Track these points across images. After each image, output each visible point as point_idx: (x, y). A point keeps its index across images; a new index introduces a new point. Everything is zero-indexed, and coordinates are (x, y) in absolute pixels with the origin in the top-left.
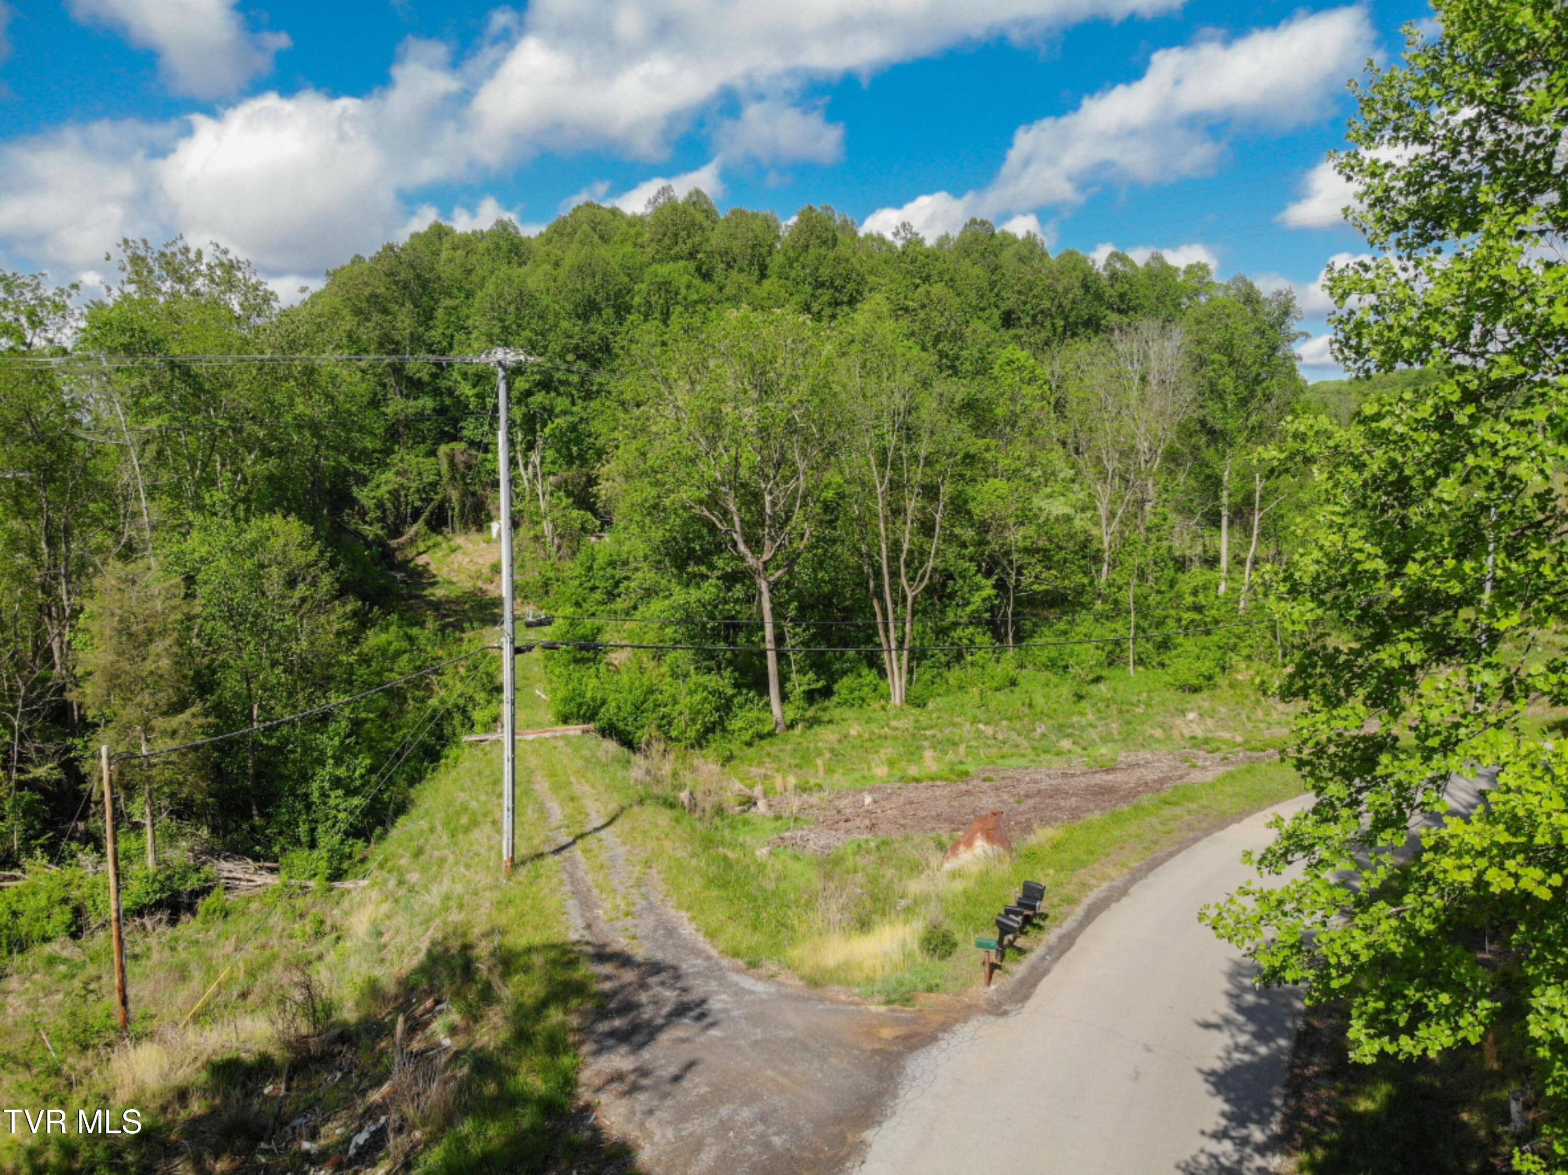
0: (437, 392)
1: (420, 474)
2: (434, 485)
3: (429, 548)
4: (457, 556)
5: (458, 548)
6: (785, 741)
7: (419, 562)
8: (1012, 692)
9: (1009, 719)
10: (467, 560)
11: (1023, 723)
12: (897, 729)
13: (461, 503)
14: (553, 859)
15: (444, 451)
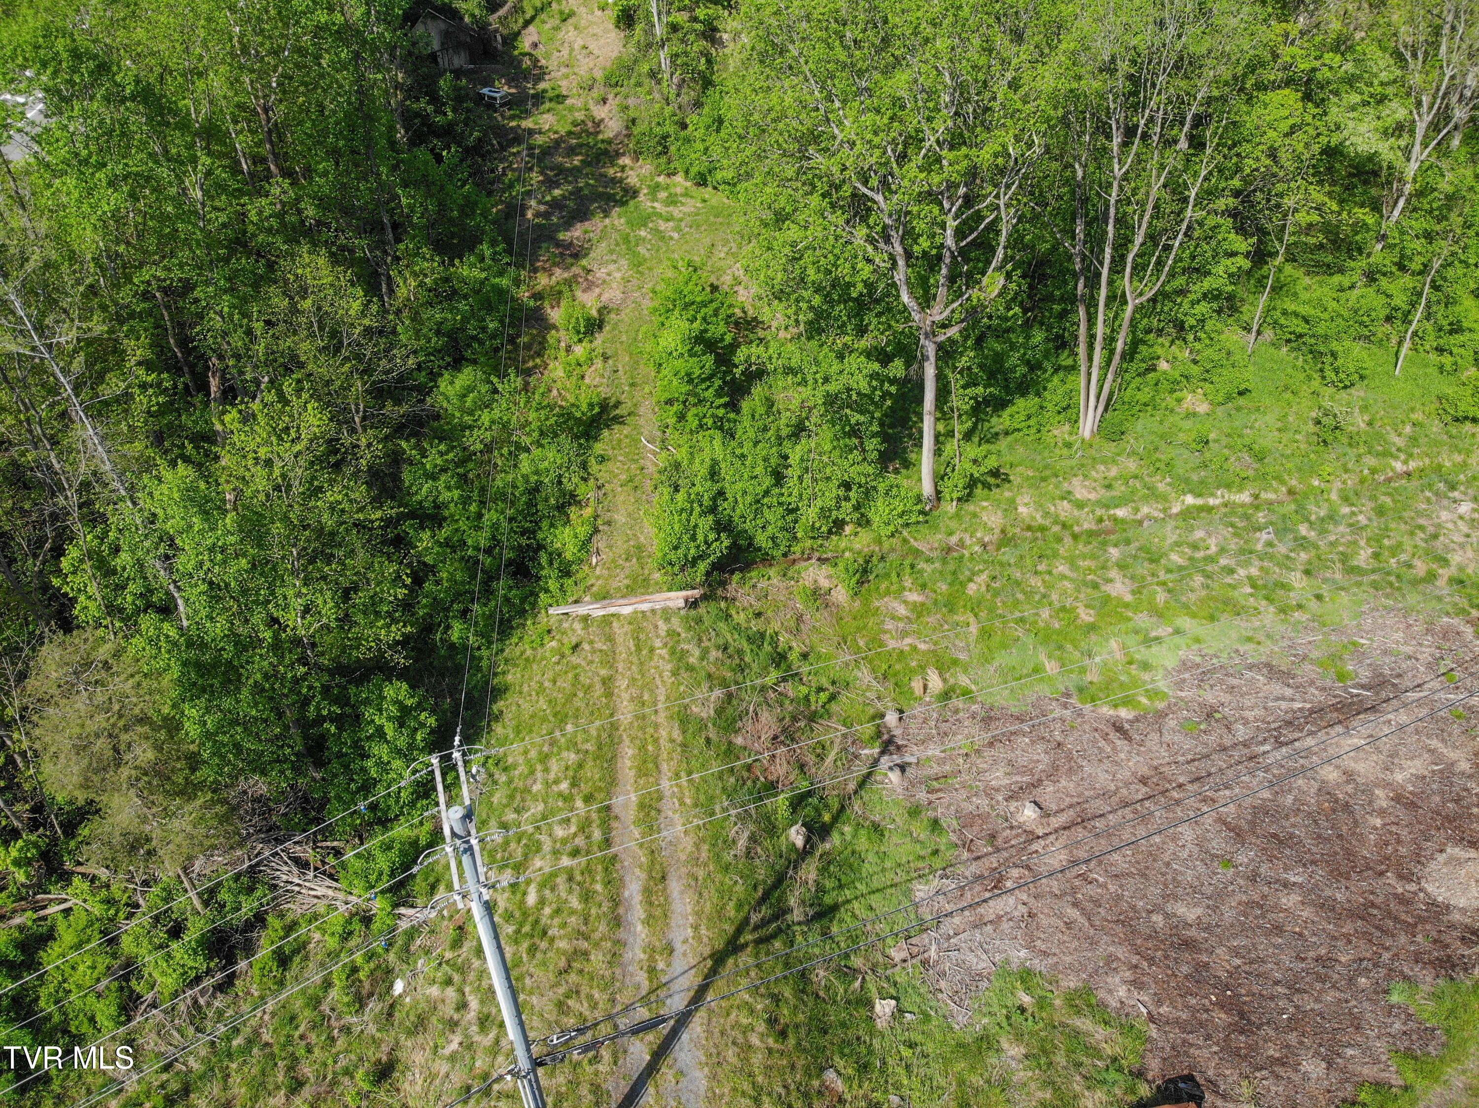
3: (535, 13)
4: (569, 33)
5: (572, 14)
6: (935, 528)
7: (525, 44)
8: (1238, 409)
9: (1228, 486)
10: (579, 42)
11: (1244, 497)
12: (1080, 505)
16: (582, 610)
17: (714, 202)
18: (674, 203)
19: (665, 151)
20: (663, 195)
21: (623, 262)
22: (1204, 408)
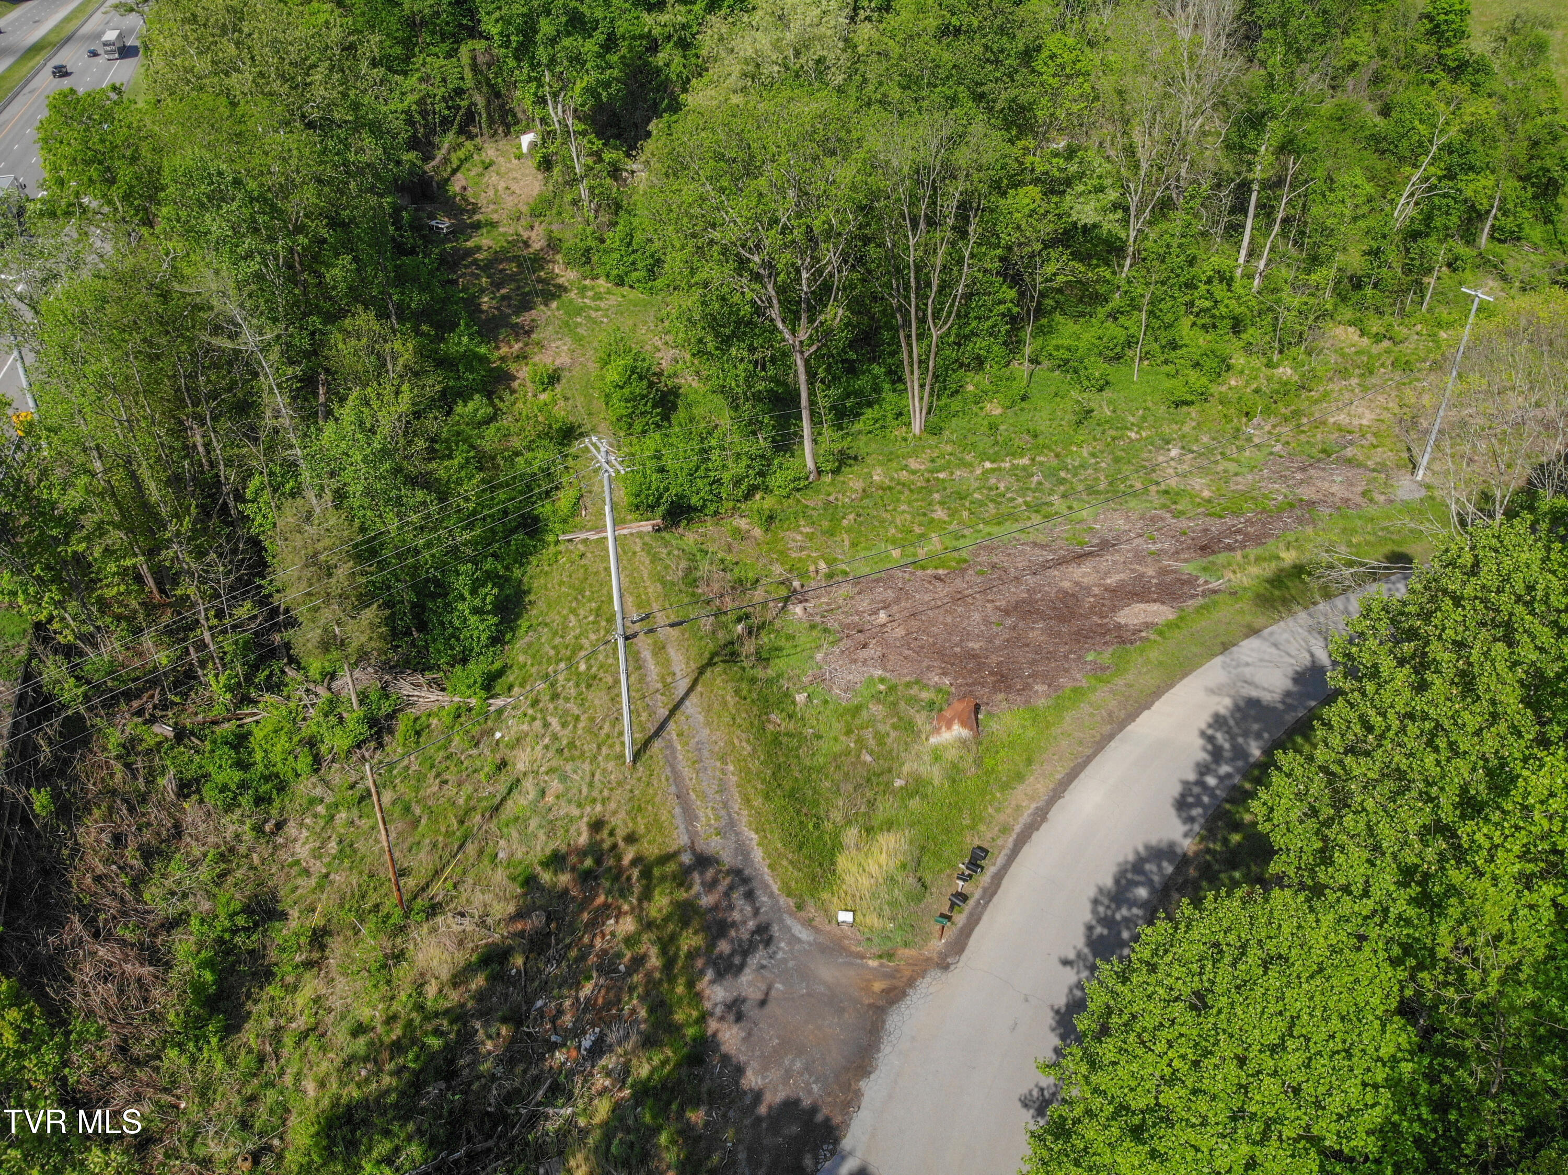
1: (444, 80)
2: (459, 92)
3: (462, 162)
4: (492, 178)
5: (492, 163)
6: (817, 492)
7: (455, 186)
8: (1022, 410)
9: (1013, 455)
10: (502, 185)
11: (1025, 461)
12: (914, 472)
13: (488, 106)
14: (657, 744)
15: (464, 51)
16: (583, 536)
17: (631, 296)
18: (601, 299)
19: (588, 261)
20: (590, 293)
21: (568, 340)
22: (998, 411)
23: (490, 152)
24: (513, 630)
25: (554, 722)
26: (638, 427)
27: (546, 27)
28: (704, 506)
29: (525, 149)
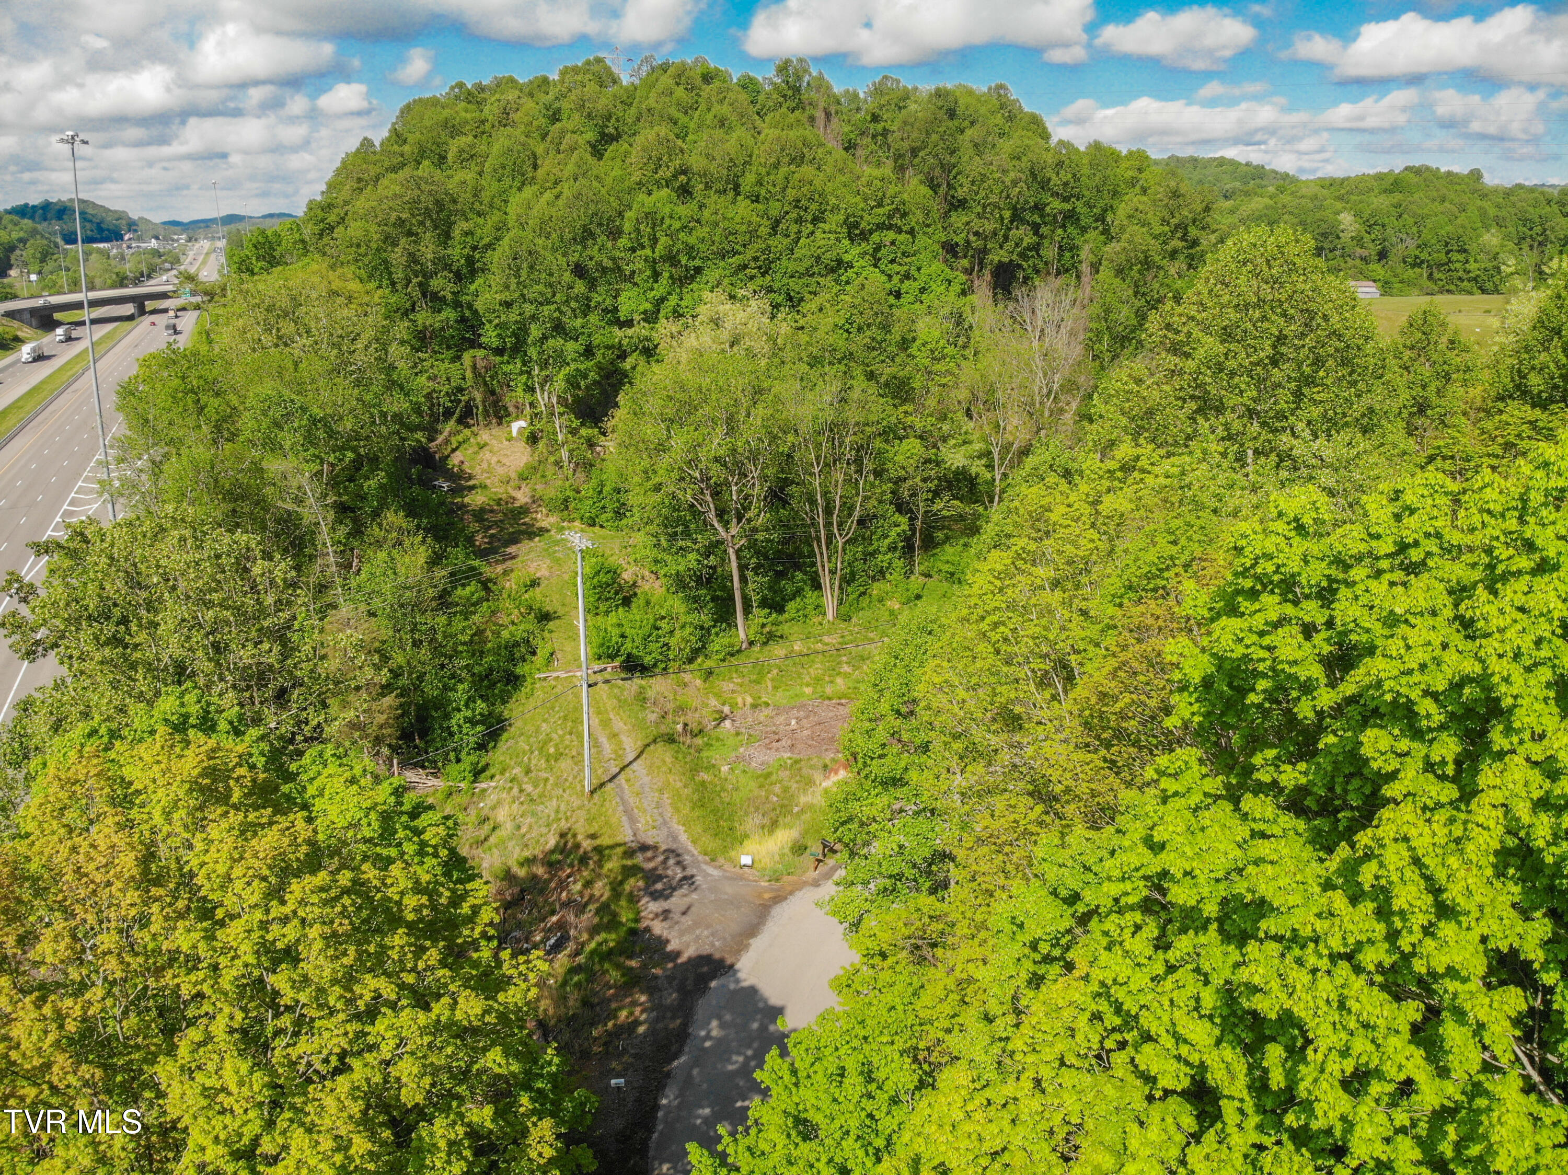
0: (457, 304)
1: (448, 379)
2: (460, 390)
3: (460, 444)
4: (486, 454)
5: (485, 445)
6: (748, 655)
7: (454, 461)
8: (916, 605)
10: (494, 459)
12: (827, 644)
13: (484, 402)
14: (609, 786)
15: (467, 357)
16: (555, 675)
17: (601, 532)
19: (567, 507)
20: (567, 531)
21: (547, 560)
22: (897, 606)
23: (484, 436)
24: (496, 741)
25: (529, 788)
26: (603, 607)
27: (535, 331)
28: (655, 665)
29: (514, 434)
